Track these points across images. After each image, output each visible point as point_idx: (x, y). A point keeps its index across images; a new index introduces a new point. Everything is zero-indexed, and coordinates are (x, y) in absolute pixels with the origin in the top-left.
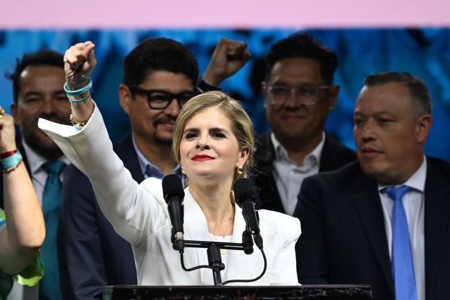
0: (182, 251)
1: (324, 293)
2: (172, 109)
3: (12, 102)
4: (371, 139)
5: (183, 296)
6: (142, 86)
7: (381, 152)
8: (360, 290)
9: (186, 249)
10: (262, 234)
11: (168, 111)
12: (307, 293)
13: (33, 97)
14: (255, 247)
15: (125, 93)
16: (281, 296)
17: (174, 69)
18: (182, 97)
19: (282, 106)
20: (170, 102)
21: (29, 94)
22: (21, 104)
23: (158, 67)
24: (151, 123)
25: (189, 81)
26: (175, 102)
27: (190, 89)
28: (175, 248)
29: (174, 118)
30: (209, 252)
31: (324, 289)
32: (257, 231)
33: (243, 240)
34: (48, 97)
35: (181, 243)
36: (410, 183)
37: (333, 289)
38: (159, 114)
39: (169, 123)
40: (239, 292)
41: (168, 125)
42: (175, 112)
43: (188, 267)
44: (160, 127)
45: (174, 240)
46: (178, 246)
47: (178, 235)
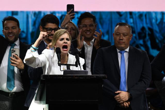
0: (60, 66)
1: (95, 77)
3: (3, 30)
4: (122, 40)
5: (60, 77)
6: (45, 27)
7: (124, 43)
8: (104, 76)
9: (61, 66)
10: (80, 62)
11: (51, 33)
12: (91, 77)
13: (7, 28)
14: (78, 65)
15: (41, 28)
16: (84, 77)
17: (53, 23)
18: (55, 29)
19: (86, 30)
20: (52, 31)
21: (6, 27)
22: (5, 30)
23: (49, 22)
25: (57, 25)
26: (53, 31)
28: (59, 65)
29: (53, 35)
30: (67, 66)
31: (95, 76)
32: (79, 61)
33: (75, 63)
34: (10, 28)
36: (126, 50)
38: (49, 34)
40: (74, 76)
42: (53, 33)
43: (62, 70)
44: (49, 37)
45: (58, 63)
46: (60, 65)
47: (60, 62)
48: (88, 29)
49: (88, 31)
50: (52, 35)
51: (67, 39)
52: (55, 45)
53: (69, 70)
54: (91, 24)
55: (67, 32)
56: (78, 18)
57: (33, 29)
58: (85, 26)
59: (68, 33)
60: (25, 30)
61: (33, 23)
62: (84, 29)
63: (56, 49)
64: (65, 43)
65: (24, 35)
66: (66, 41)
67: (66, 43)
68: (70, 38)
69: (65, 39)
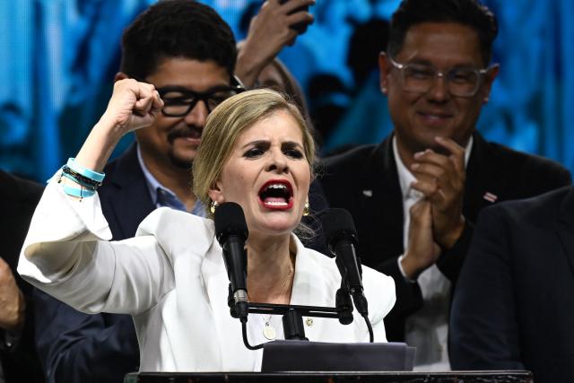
0: (244, 320)
2: (196, 115)
8: (515, 378)
11: (190, 119)
17: (199, 55)
20: (193, 105)
23: (174, 52)
24: (165, 136)
27: (225, 82)
29: (200, 129)
30: (284, 320)
32: (359, 289)
35: (243, 306)
37: (474, 377)
39: (191, 136)
40: (331, 381)
41: (191, 140)
44: (178, 142)
45: (231, 301)
46: (239, 311)
47: (240, 295)
48: (439, 95)
49: (433, 101)
50: (195, 130)
51: (288, 149)
52: (214, 187)
53: (296, 342)
54: (459, 66)
55: (287, 107)
56: (351, 20)
57: (73, 90)
58: (422, 72)
59: (292, 113)
60: (24, 100)
61: (71, 54)
62: (417, 87)
63: (216, 208)
64: (272, 168)
65: (19, 130)
66: (281, 159)
67: (279, 173)
68: (306, 141)
69: (277, 150)
